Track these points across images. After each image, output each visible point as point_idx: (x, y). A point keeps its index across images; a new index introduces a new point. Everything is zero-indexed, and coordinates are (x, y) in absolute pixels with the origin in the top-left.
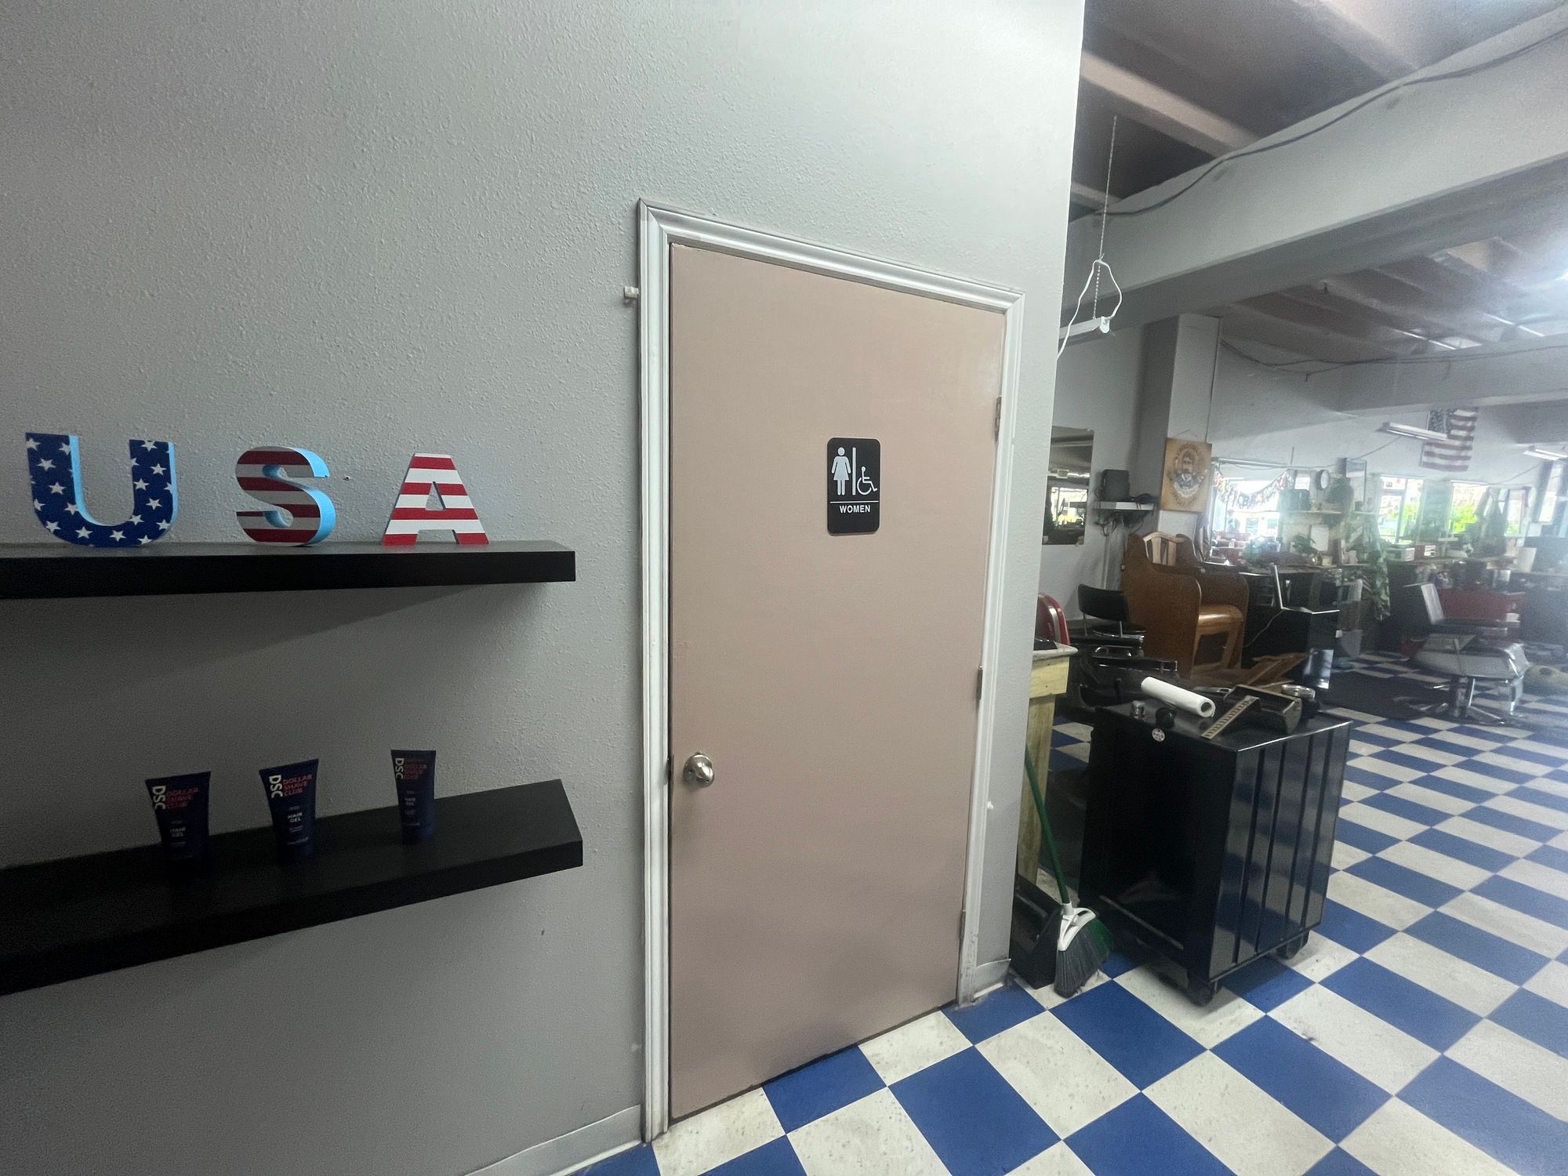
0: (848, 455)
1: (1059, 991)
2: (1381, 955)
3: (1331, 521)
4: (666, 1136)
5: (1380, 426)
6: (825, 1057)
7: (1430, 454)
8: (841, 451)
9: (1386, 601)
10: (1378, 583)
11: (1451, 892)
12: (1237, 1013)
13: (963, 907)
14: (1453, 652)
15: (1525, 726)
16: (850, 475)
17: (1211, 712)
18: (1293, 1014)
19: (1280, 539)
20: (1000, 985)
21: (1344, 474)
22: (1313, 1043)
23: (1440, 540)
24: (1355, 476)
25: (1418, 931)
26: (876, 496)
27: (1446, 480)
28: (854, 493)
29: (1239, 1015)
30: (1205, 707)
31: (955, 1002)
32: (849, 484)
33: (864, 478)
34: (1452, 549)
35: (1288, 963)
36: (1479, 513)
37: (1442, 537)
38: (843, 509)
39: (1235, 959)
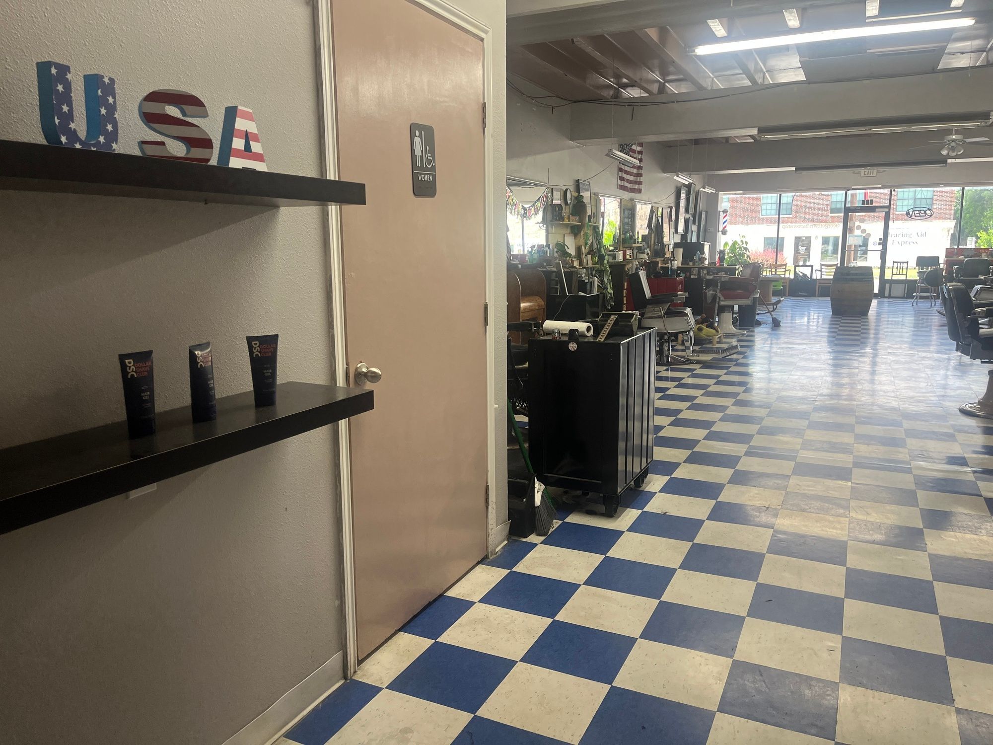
0: (420, 136)
1: (539, 535)
2: (678, 474)
3: (575, 231)
4: (359, 672)
5: (607, 152)
6: (430, 604)
7: (622, 179)
8: (417, 133)
9: (611, 294)
10: (606, 280)
11: (696, 442)
12: (630, 514)
13: (487, 483)
14: (660, 317)
15: (698, 362)
16: (422, 151)
17: (591, 333)
18: (653, 506)
19: (548, 246)
20: (506, 542)
21: (579, 193)
22: (667, 514)
23: (634, 245)
24: (586, 195)
25: (688, 460)
26: (433, 168)
27: (632, 200)
28: (424, 166)
29: (631, 515)
30: (588, 329)
31: (486, 557)
32: (422, 157)
33: (428, 155)
34: (640, 253)
35: (641, 489)
36: (649, 226)
37: (635, 243)
38: (420, 178)
39: (626, 483)
